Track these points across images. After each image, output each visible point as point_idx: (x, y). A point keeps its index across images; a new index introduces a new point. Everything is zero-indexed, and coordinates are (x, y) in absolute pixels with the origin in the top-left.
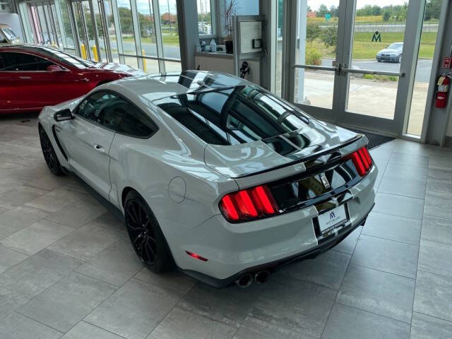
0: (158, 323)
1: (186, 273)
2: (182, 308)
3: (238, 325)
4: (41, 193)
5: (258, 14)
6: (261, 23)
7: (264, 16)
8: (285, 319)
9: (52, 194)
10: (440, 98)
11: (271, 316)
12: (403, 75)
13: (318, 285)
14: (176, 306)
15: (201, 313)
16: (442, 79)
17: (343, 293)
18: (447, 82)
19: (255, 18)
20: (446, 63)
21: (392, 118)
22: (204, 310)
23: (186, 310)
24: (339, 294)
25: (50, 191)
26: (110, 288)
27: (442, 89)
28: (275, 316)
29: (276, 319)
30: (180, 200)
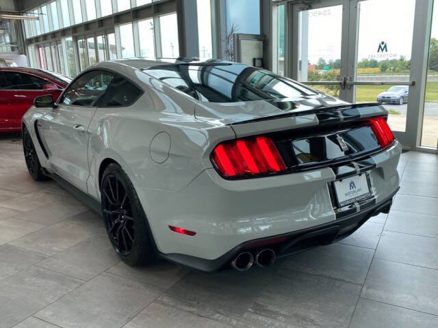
0: (130, 319)
1: (172, 259)
2: (163, 303)
3: (234, 322)
4: (15, 195)
5: (259, 33)
7: (265, 36)
8: (296, 315)
11: (277, 312)
12: (413, 84)
13: (336, 279)
14: (156, 301)
15: (187, 308)
17: (369, 288)
19: (256, 37)
21: (404, 131)
22: (191, 305)
23: (166, 305)
24: (364, 289)
25: (27, 194)
26: (75, 282)
28: (282, 312)
29: (284, 316)
30: (164, 158)
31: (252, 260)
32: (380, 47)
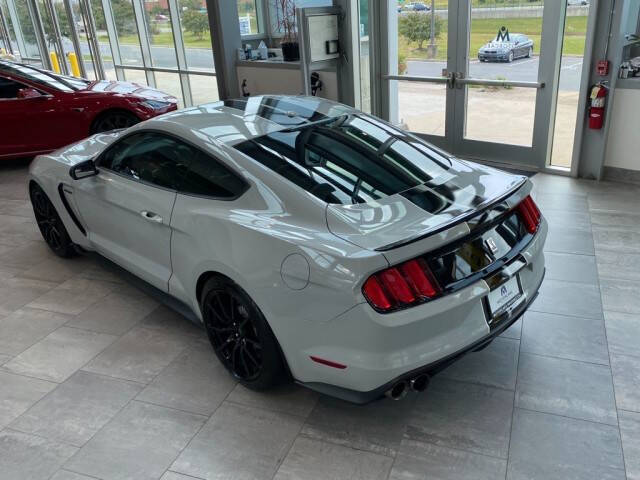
0: (281, 461)
1: (308, 386)
2: (308, 437)
3: (394, 453)
4: (46, 286)
5: (331, 4)
6: (336, 16)
7: (340, 7)
8: (454, 437)
9: (66, 286)
10: (594, 115)
11: (435, 436)
12: (543, 86)
13: (486, 386)
14: (300, 434)
15: (337, 441)
16: (596, 90)
17: (522, 393)
18: (603, 93)
19: (328, 11)
20: (600, 68)
21: (529, 144)
22: (340, 437)
23: (314, 439)
24: (517, 396)
25: (60, 282)
26: (196, 420)
27: (596, 103)
28: (439, 435)
29: (441, 439)
30: (302, 285)
31: (406, 388)
32: (500, 34)
